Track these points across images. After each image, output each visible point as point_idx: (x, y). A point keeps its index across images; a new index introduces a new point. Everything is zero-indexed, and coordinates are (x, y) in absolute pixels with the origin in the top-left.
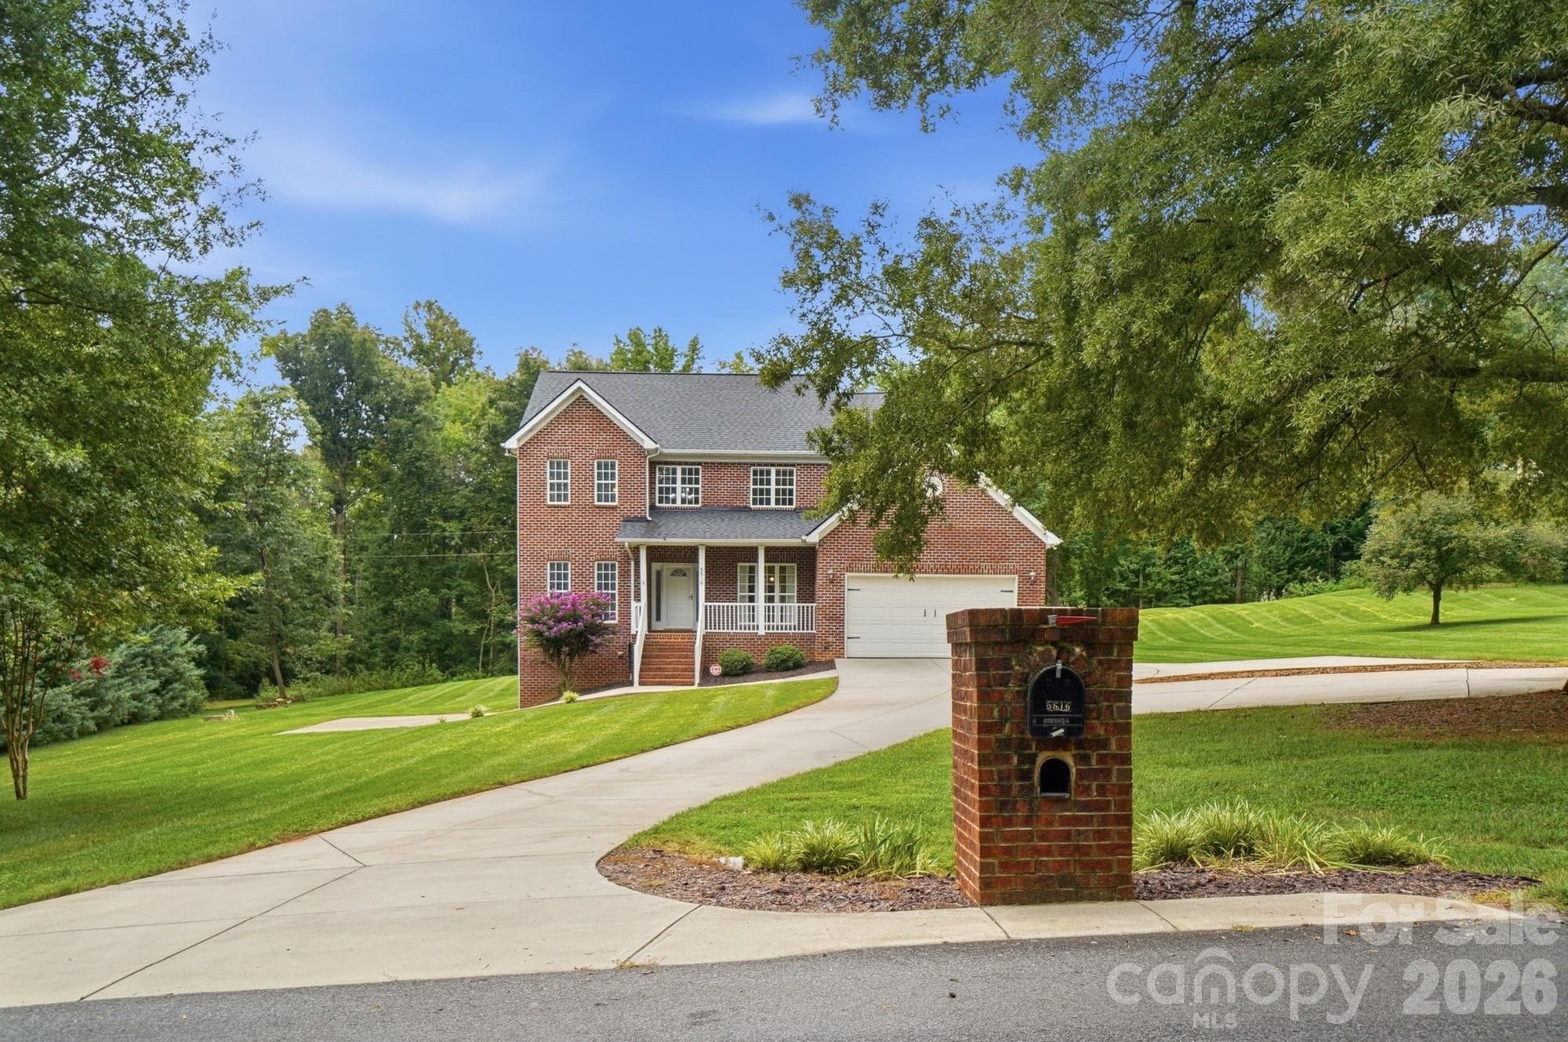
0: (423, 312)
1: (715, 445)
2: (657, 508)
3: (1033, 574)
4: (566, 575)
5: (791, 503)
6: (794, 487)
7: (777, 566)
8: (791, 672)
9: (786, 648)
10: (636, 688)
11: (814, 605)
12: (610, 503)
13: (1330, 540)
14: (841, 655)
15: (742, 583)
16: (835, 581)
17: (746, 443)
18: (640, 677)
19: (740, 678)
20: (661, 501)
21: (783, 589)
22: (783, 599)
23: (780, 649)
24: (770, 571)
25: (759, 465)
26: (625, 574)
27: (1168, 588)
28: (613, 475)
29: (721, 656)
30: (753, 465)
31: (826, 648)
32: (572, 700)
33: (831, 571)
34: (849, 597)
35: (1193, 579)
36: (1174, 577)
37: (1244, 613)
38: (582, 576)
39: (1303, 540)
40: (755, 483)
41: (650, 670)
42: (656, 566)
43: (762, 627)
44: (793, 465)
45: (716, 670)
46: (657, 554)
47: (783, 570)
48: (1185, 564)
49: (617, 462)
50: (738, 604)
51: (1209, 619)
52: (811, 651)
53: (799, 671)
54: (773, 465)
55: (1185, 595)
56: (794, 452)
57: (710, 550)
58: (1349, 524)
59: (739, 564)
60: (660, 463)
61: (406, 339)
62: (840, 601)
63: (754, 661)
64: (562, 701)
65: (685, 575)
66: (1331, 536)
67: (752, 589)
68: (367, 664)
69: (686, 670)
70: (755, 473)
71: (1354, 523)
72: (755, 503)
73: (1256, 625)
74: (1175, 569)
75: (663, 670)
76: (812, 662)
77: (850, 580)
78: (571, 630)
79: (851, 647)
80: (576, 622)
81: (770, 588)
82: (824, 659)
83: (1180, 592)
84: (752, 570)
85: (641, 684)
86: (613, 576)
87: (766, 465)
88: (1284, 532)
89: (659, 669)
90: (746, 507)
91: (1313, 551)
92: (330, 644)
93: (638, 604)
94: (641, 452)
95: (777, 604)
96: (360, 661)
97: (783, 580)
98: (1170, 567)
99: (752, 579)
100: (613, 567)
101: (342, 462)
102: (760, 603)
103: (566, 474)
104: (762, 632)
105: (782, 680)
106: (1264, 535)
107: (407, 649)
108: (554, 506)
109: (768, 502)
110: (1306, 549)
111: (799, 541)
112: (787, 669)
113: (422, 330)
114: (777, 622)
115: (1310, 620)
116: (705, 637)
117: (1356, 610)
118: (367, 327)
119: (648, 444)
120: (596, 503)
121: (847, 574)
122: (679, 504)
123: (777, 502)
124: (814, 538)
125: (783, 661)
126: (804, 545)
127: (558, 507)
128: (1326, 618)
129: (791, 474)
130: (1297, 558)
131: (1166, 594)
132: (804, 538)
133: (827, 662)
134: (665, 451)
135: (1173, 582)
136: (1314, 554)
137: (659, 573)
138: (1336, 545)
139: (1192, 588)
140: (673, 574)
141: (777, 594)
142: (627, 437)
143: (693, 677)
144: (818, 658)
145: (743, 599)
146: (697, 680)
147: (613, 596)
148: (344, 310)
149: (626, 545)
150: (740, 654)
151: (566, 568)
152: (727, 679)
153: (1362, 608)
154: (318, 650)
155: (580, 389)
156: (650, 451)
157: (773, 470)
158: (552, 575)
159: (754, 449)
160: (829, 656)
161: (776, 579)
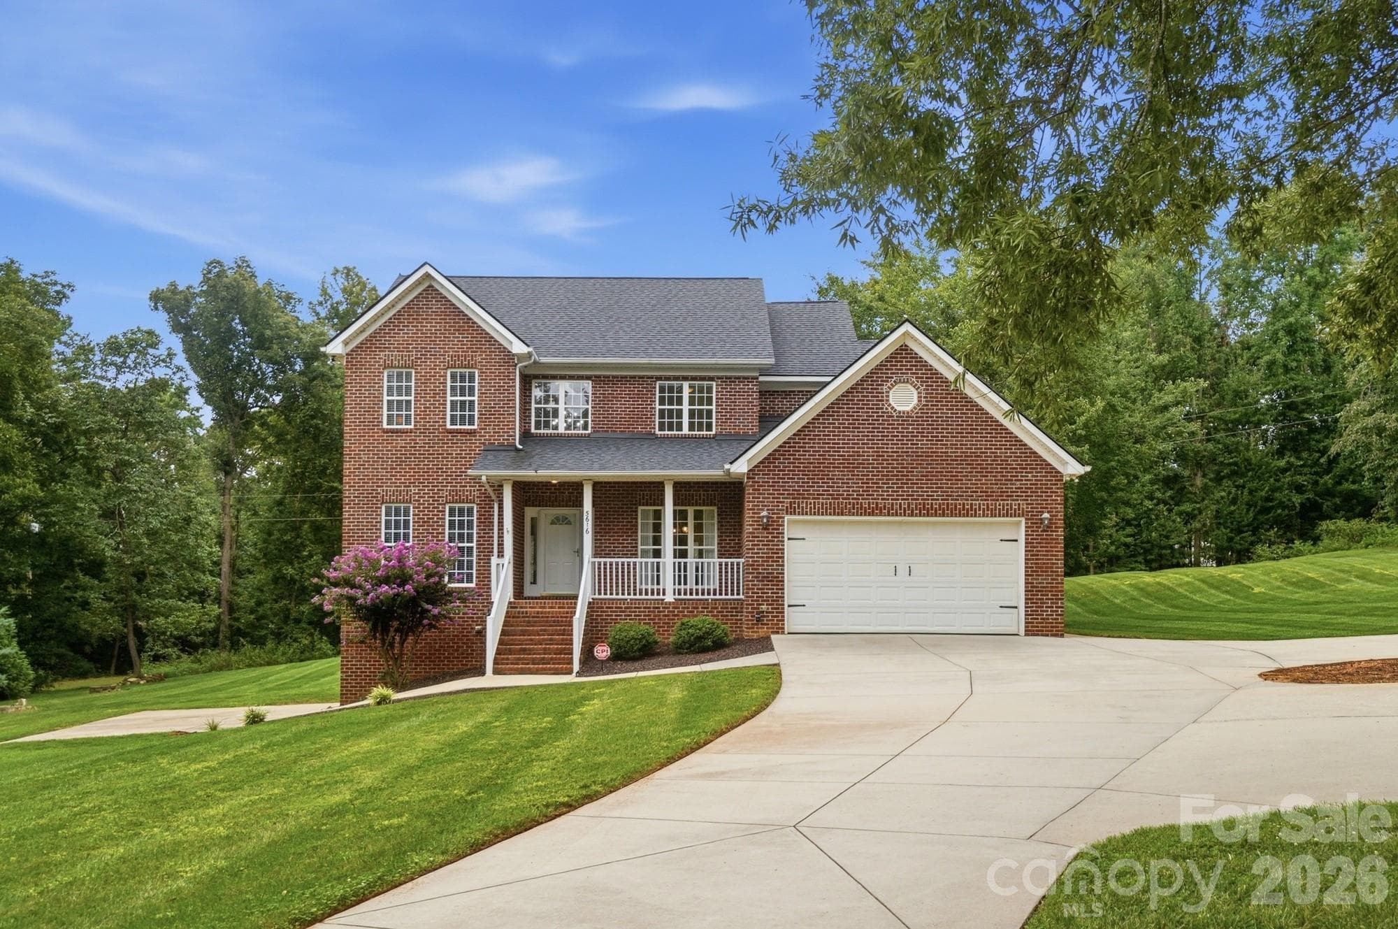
0: (341, 279)
1: (609, 352)
2: (532, 435)
3: (1046, 515)
4: (406, 523)
5: (709, 427)
6: (714, 407)
7: (691, 511)
8: (708, 656)
9: (703, 621)
10: (489, 680)
11: (743, 560)
12: (467, 427)
13: (1297, 499)
14: (780, 630)
15: (643, 533)
16: (772, 528)
17: (650, 350)
18: (496, 662)
19: (637, 664)
20: (538, 426)
21: (699, 540)
22: (700, 554)
23: (693, 621)
24: (680, 517)
25: (668, 378)
26: (486, 521)
27: (1121, 552)
28: (472, 389)
29: (612, 631)
30: (659, 378)
31: (758, 620)
32: (383, 700)
33: (764, 513)
34: (790, 549)
35: (1148, 542)
36: (1129, 540)
37: (1237, 576)
38: (428, 525)
39: (1268, 499)
40: (662, 402)
41: (511, 652)
42: (530, 512)
43: (669, 591)
44: (711, 379)
45: (602, 652)
46: (527, 494)
47: (698, 515)
48: (1139, 525)
49: (477, 371)
50: (638, 560)
51: (1197, 582)
52: (737, 624)
53: (722, 652)
54: (685, 378)
55: (1140, 559)
56: (713, 361)
57: (598, 486)
58: (1316, 483)
59: (640, 508)
60: (537, 377)
61: (321, 304)
62: (777, 556)
63: (659, 638)
64: (369, 701)
65: (569, 523)
66: (1298, 496)
67: (657, 541)
68: (252, 637)
69: (560, 652)
70: (662, 390)
71: (1322, 481)
72: (662, 428)
73: (1257, 590)
74: (1129, 530)
75: (529, 651)
76: (739, 640)
77: (792, 526)
78: (398, 595)
79: (793, 620)
80: (402, 584)
81: (681, 540)
82: (755, 636)
83: (1134, 556)
84: (658, 515)
85: (496, 672)
86: (470, 523)
87: (676, 378)
88: (1246, 492)
89: (524, 650)
90: (650, 434)
91: (1279, 511)
92: (191, 616)
93: (500, 561)
94: (509, 358)
95: (691, 560)
96: (244, 635)
97: (698, 528)
98: (1124, 529)
99: (657, 528)
100: (470, 511)
101: (233, 421)
102: (668, 559)
103: (408, 388)
104: (669, 598)
105: (696, 668)
106: (1223, 494)
107: (298, 621)
108: (392, 431)
109: (680, 427)
110: (1272, 507)
111: (720, 473)
112: (705, 650)
113: (338, 297)
114: (691, 584)
115: (1322, 585)
116: (591, 605)
117: (1371, 573)
118: (269, 284)
119: (518, 348)
120: (449, 426)
121: (787, 518)
122: (561, 430)
123: (691, 427)
124: (741, 467)
125: (699, 638)
126: (727, 479)
127: (397, 431)
128: (1339, 581)
129: (710, 390)
130: (1261, 518)
131: (1118, 558)
132: (727, 466)
133: (760, 640)
134: (543, 360)
135: (1127, 545)
136: (1279, 515)
137: (534, 522)
138: (1302, 505)
139: (1147, 551)
140: (553, 523)
141: (691, 547)
142: (490, 339)
143: (570, 662)
144: (748, 634)
145: (645, 554)
146: (576, 666)
147: (470, 549)
148: (242, 264)
149: (484, 478)
150: (635, 628)
151: (406, 513)
152: (619, 665)
153: (1378, 571)
154: (174, 623)
155: (428, 276)
156: (521, 357)
157: (686, 385)
158: (388, 523)
159: (661, 356)
160: (763, 631)
161: (689, 530)
